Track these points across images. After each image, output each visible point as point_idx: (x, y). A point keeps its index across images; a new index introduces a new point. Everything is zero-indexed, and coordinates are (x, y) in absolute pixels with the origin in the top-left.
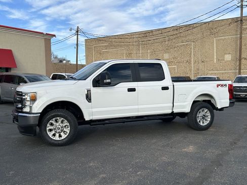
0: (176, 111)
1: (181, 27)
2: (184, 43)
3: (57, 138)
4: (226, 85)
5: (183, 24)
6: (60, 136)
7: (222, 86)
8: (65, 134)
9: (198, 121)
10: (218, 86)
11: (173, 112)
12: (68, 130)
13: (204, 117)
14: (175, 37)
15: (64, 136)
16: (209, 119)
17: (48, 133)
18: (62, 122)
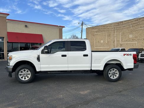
0: (93, 69)
1: (140, 19)
2: (142, 28)
3: (23, 79)
4: (131, 55)
5: (140, 17)
6: (25, 78)
7: (128, 55)
8: (28, 78)
9: (110, 76)
10: (124, 55)
11: (91, 69)
12: (29, 76)
13: (114, 74)
14: (136, 24)
15: (27, 79)
16: (118, 75)
17: (19, 76)
18: (27, 72)
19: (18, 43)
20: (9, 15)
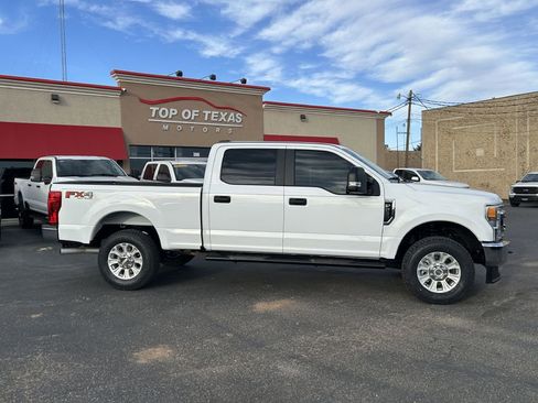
20: (269, 89)
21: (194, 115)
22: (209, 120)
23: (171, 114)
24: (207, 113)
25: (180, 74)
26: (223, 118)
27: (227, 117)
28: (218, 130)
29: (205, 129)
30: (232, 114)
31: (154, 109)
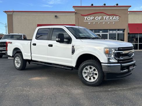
19: (138, 34)
20: (131, 6)
21: (100, 18)
22: (105, 19)
23: (92, 18)
24: (105, 17)
25: (92, 5)
26: (111, 18)
27: (112, 18)
28: (109, 23)
29: (104, 23)
30: (115, 17)
31: (86, 17)
